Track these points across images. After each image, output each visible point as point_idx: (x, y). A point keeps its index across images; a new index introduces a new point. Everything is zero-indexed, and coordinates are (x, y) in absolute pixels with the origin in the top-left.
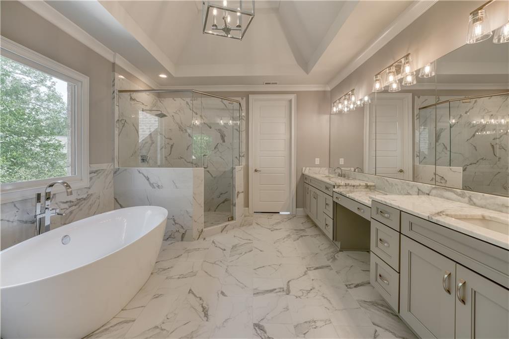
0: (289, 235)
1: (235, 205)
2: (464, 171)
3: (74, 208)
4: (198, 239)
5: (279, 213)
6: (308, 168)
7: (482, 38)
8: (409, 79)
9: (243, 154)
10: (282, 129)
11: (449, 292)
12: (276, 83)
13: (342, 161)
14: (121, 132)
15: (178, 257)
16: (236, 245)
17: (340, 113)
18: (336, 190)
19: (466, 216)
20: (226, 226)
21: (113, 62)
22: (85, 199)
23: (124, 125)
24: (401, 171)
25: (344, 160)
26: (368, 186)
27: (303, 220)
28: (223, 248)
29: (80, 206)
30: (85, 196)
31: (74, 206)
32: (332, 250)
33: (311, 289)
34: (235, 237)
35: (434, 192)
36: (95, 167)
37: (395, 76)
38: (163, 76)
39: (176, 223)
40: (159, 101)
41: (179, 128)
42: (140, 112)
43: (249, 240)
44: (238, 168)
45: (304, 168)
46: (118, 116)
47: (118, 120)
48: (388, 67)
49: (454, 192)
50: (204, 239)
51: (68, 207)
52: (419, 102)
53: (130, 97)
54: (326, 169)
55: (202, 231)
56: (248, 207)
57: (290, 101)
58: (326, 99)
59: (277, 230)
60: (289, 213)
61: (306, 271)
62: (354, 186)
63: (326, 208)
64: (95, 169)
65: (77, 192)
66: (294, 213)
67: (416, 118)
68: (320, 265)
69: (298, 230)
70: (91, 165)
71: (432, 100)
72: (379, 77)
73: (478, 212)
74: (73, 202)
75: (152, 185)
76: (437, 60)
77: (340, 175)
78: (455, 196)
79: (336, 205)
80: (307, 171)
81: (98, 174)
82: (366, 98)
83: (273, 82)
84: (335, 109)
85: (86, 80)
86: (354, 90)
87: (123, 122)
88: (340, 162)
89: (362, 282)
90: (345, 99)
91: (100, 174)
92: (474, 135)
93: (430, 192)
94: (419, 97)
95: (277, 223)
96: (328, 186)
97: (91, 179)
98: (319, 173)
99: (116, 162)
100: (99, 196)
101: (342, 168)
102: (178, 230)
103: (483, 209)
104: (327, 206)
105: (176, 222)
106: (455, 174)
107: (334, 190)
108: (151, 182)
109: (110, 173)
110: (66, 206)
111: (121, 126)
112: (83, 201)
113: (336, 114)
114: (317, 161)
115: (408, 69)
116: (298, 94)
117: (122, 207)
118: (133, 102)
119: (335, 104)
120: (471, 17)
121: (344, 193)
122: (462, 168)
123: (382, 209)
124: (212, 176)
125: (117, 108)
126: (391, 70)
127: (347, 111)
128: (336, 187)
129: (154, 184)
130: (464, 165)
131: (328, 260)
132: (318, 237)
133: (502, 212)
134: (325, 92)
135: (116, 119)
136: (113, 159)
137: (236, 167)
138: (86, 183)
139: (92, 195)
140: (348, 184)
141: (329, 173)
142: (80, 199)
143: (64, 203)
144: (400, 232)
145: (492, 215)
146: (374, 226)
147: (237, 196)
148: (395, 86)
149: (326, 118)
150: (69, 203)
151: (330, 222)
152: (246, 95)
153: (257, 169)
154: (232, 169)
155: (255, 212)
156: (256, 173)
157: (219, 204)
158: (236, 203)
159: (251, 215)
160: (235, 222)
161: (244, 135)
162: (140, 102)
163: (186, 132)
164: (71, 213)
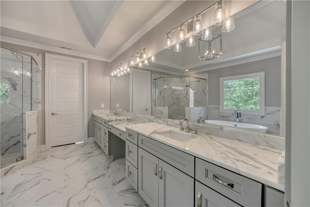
0: (79, 160)
1: (25, 146)
2: (169, 108)
5: (75, 143)
6: (96, 110)
7: (170, 47)
8: (146, 62)
9: (39, 101)
10: (77, 82)
11: (156, 174)
12: (71, 49)
13: (118, 105)
16: (22, 183)
17: (116, 76)
18: (110, 123)
19: (164, 131)
20: (12, 168)
24: (147, 110)
25: (119, 105)
26: (128, 119)
27: (93, 145)
32: (108, 162)
33: (87, 198)
34: (22, 175)
35: (155, 120)
37: (140, 59)
43: (40, 173)
44: (28, 113)
45: (93, 110)
48: (137, 53)
49: (162, 119)
52: (153, 76)
54: (108, 111)
56: (45, 144)
57: (83, 64)
58: (108, 67)
59: (69, 157)
60: (83, 142)
61: (87, 184)
62: (121, 120)
63: (105, 136)
66: (87, 141)
67: (152, 84)
68: (98, 176)
69: (86, 153)
71: (158, 76)
72: (133, 58)
73: (168, 128)
76: (156, 54)
77: (116, 114)
78: (162, 121)
79: (110, 133)
80: (96, 113)
82: (128, 70)
83: (68, 48)
84: (112, 74)
86: (122, 63)
88: (117, 105)
89: (123, 178)
90: (117, 68)
92: (172, 93)
93: (154, 120)
94: (153, 74)
95: (71, 152)
96: (106, 122)
98: (104, 113)
101: (116, 110)
103: (171, 127)
104: (106, 135)
106: (165, 110)
107: (109, 123)
113: (113, 77)
114: (103, 106)
115: (145, 56)
116: (89, 60)
119: (113, 71)
120: (166, 35)
121: (113, 125)
122: (168, 107)
123: (130, 133)
126: (138, 55)
127: (120, 76)
128: (110, 122)
130: (169, 106)
131: (104, 170)
132: (100, 156)
133: (176, 127)
134: (107, 63)
137: (26, 112)
140: (117, 119)
141: (110, 113)
144: (138, 146)
145: (173, 129)
146: (127, 143)
147: (28, 137)
148: (140, 65)
149: (108, 79)
151: (107, 144)
152: (43, 53)
153: (54, 113)
154: (22, 115)
155: (52, 147)
156: (53, 115)
157: (9, 147)
158: (26, 144)
159: (47, 150)
160: (26, 161)
161: (40, 85)
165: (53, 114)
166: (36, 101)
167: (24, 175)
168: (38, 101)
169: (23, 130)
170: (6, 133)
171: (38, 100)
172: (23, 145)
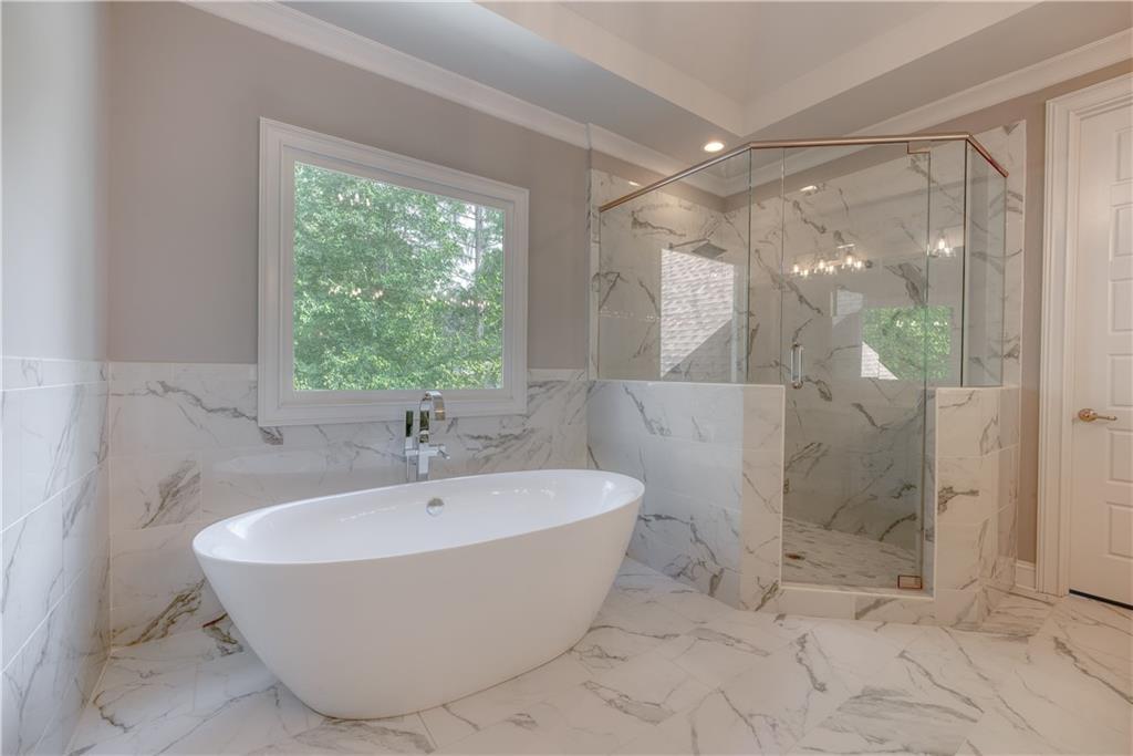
1: (929, 536)
3: (492, 450)
4: (757, 610)
9: (1012, 345)
14: (605, 301)
15: (664, 637)
16: (887, 692)
20: (878, 603)
21: (588, 148)
22: (517, 438)
23: (614, 284)
28: (820, 679)
29: (505, 449)
30: (517, 432)
31: (493, 449)
34: (902, 655)
36: (541, 374)
38: (714, 147)
39: (698, 540)
40: (724, 220)
41: (774, 281)
42: (666, 253)
44: (947, 395)
46: (597, 265)
47: (598, 274)
50: (781, 617)
51: (481, 448)
53: (631, 219)
55: (775, 588)
56: (1034, 560)
64: (541, 380)
65: (501, 422)
70: (532, 370)
74: (491, 439)
75: (648, 423)
81: (548, 390)
85: (521, 197)
87: (612, 280)
91: (553, 390)
97: (531, 398)
99: (592, 368)
100: (551, 437)
102: (702, 559)
105: (699, 536)
108: (649, 418)
109: (578, 391)
110: (478, 444)
111: (606, 287)
112: (513, 442)
117: (598, 468)
118: (639, 231)
124: (873, 424)
125: (594, 248)
129: (653, 423)
135: (593, 272)
136: (587, 360)
137: (940, 390)
138: (519, 406)
139: (532, 431)
142: (507, 436)
143: (473, 437)
147: (943, 503)
150: (482, 441)
153: (1097, 410)
154: (922, 399)
155: (1072, 592)
156: (1082, 425)
157: (897, 519)
158: (933, 528)
159: (1044, 598)
160: (930, 602)
161: (1016, 269)
162: (662, 228)
163: (792, 289)
164: (487, 459)
165: (1086, 416)
166: (997, 348)
167: (909, 660)
168: (1007, 348)
169: (926, 464)
170: (891, 465)
171: (1009, 341)
172: (922, 529)
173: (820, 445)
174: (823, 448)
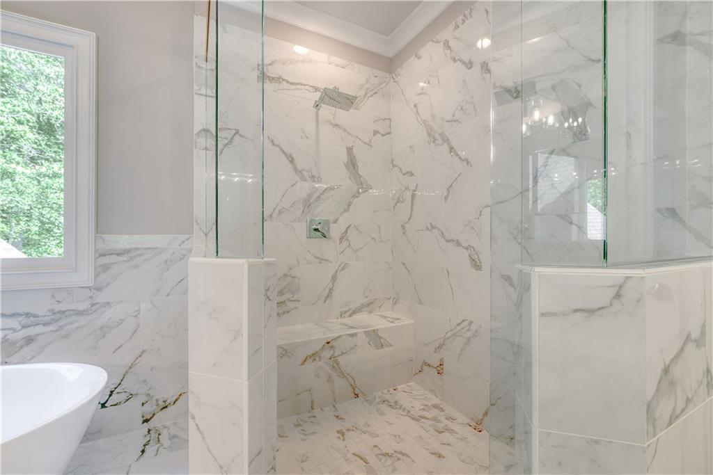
22: (80, 313)
23: (230, 142)
29: (61, 327)
30: (81, 306)
31: (41, 327)
40: (391, 80)
51: (18, 327)
64: (121, 247)
65: (54, 296)
74: (35, 316)
81: (132, 258)
91: (140, 258)
112: (75, 318)
138: (84, 277)
139: (107, 305)
142: (63, 312)
150: (21, 319)
162: (301, 84)
163: (444, 141)
164: (29, 340)
173: (471, 323)
174: (474, 327)
